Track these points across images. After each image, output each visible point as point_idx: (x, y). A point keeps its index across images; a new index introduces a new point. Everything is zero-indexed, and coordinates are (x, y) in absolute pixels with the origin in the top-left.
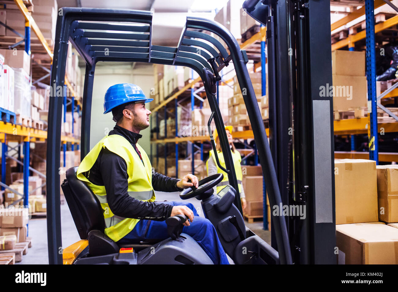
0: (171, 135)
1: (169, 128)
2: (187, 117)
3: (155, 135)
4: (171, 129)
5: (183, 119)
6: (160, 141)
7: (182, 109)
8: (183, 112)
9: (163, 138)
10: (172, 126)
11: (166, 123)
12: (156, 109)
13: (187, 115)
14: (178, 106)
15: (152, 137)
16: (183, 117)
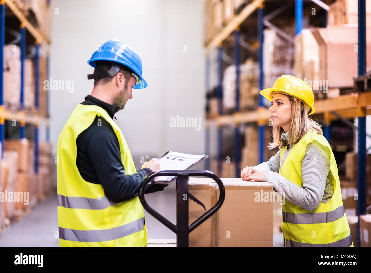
0: (251, 102)
1: (245, 87)
2: (288, 58)
3: (214, 103)
4: (249, 90)
5: (280, 62)
6: (226, 120)
7: (278, 35)
8: (279, 42)
9: (232, 112)
10: (252, 81)
11: (238, 73)
12: (217, 41)
13: (290, 51)
14: (265, 28)
15: (208, 109)
16: (278, 57)
